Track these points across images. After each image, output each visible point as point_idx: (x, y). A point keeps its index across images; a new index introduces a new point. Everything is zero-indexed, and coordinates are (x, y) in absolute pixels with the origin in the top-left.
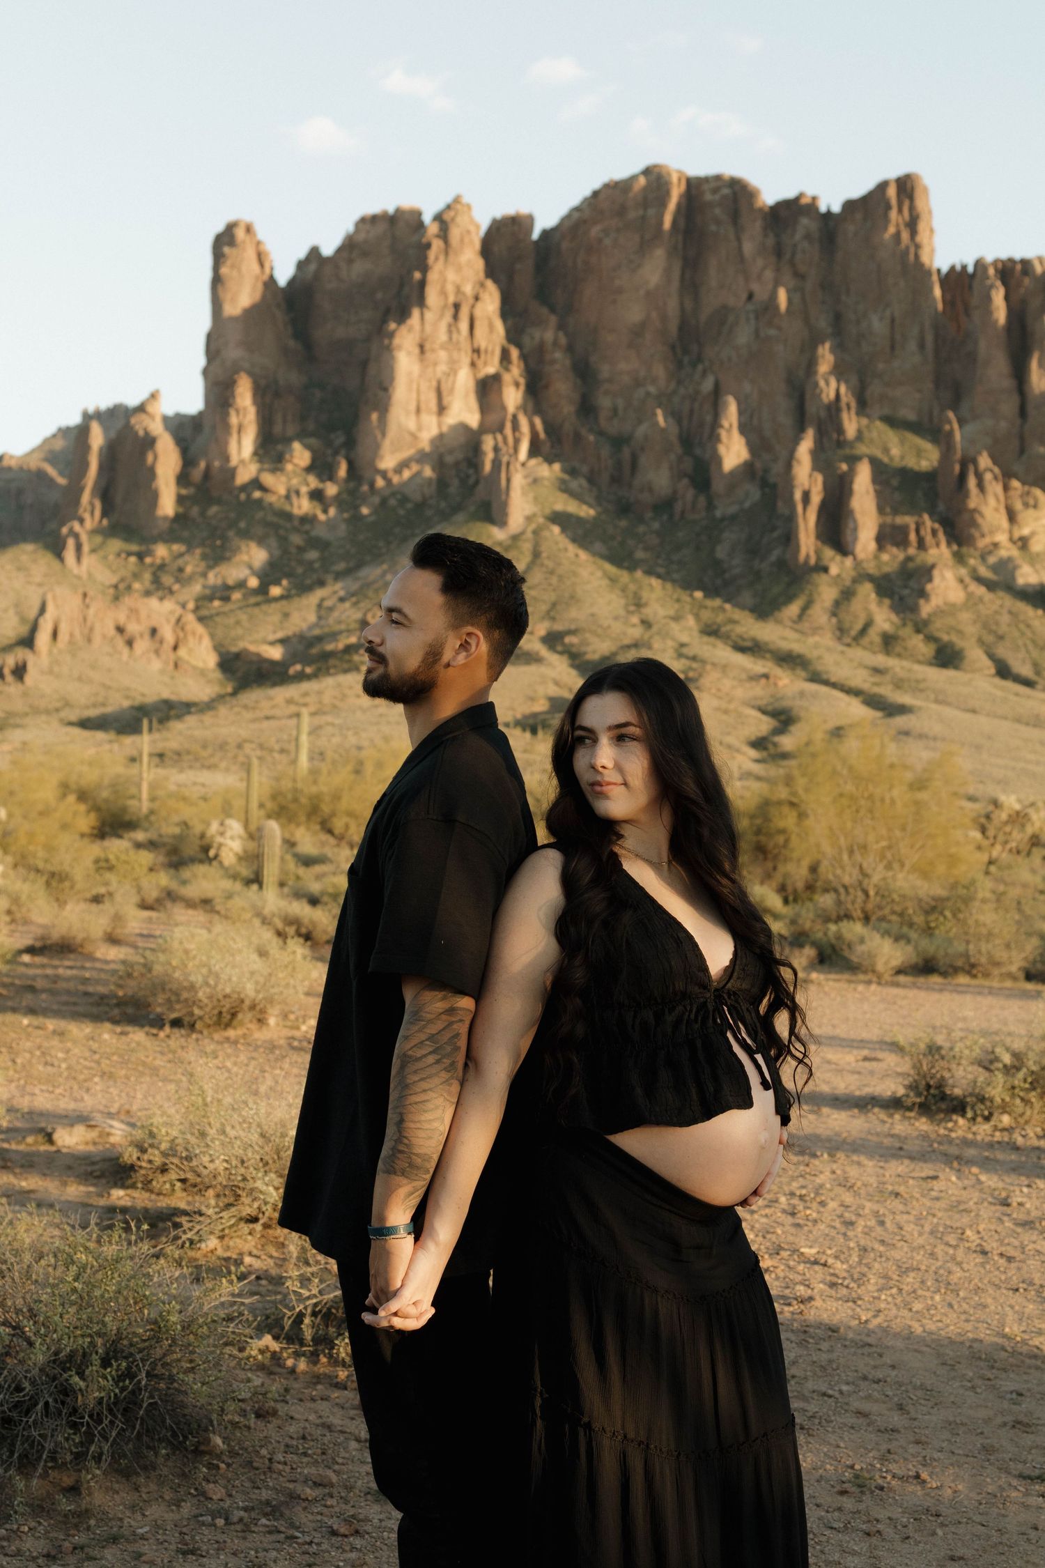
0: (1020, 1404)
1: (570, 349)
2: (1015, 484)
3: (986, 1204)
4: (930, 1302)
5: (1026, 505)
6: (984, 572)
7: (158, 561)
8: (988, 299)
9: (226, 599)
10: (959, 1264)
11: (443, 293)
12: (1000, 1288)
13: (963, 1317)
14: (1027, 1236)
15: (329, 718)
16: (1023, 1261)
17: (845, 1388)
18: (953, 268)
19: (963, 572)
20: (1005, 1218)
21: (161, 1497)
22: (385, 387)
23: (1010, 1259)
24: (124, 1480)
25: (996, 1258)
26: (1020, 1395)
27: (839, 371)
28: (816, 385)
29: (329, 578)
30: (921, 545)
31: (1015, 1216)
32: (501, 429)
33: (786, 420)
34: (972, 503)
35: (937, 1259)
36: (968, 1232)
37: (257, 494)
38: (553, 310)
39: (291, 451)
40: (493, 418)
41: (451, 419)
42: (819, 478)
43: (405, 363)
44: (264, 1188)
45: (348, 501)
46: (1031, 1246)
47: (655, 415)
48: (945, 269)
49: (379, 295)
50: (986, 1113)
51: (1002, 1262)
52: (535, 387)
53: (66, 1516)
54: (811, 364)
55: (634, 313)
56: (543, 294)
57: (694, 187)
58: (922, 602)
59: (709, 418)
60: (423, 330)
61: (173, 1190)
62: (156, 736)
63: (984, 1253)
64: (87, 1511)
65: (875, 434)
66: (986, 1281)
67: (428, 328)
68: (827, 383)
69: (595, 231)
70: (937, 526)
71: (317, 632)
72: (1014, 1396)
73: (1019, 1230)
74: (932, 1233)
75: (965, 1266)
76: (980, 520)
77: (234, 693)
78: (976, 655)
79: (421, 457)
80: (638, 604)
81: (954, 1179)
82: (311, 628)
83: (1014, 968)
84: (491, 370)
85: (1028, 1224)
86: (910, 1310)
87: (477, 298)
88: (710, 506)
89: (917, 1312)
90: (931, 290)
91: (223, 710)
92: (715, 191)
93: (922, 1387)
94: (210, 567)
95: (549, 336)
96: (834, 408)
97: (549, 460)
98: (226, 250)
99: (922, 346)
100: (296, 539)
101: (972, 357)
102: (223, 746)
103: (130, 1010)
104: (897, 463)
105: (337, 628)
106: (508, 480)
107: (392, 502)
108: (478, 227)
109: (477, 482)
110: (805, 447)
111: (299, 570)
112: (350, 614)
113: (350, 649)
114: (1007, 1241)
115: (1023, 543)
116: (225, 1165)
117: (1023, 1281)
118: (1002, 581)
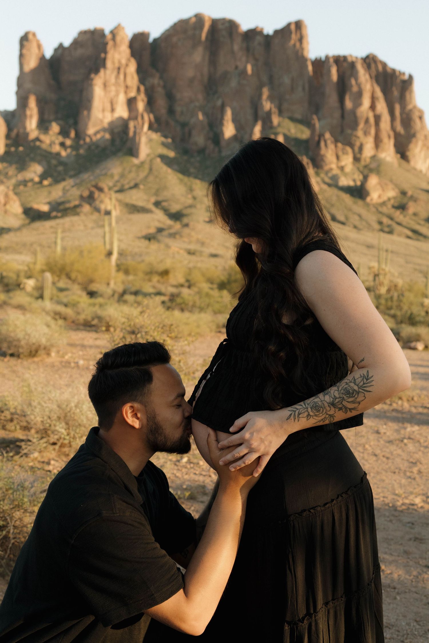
0: (413, 529)
1: (164, 87)
2: (340, 145)
5: (343, 153)
6: (327, 180)
8: (329, 71)
9: (25, 185)
10: (367, 460)
11: (113, 63)
12: (387, 472)
14: (393, 448)
16: (393, 459)
18: (316, 59)
19: (319, 179)
20: (381, 440)
22: (89, 101)
23: (388, 458)
25: (382, 458)
26: (413, 524)
27: (271, 98)
28: (262, 104)
29: (67, 178)
31: (384, 438)
32: (136, 118)
33: (250, 117)
34: (323, 151)
37: (38, 143)
38: (157, 70)
39: (52, 126)
40: (134, 114)
41: (117, 115)
43: (98, 91)
44: (60, 430)
45: (75, 147)
46: (395, 452)
47: (198, 115)
48: (313, 58)
49: (87, 63)
51: (384, 459)
52: (150, 104)
54: (260, 95)
55: (190, 73)
57: (215, 23)
59: (219, 116)
60: (105, 78)
61: (16, 430)
63: (376, 455)
65: (285, 124)
66: (380, 469)
67: (107, 77)
68: (267, 103)
69: (175, 39)
70: (309, 161)
71: (62, 200)
72: (410, 525)
73: (387, 444)
75: (370, 462)
76: (324, 159)
77: (29, 224)
79: (104, 130)
80: (191, 190)
82: (60, 198)
84: (133, 94)
85: (390, 442)
87: (127, 65)
88: (220, 151)
90: (307, 66)
91: (25, 231)
92: (223, 24)
94: (19, 172)
95: (156, 81)
96: (269, 114)
97: (156, 131)
98: (25, 43)
99: (304, 89)
100: (54, 162)
101: (323, 94)
102: (24, 245)
104: (293, 136)
105: (70, 198)
106: (140, 139)
107: (93, 148)
108: (127, 36)
109: (127, 140)
110: (257, 129)
111: (55, 174)
112: (76, 192)
113: (76, 207)
114: (384, 449)
115: (342, 168)
116: (41, 419)
117: (397, 468)
118: (334, 183)
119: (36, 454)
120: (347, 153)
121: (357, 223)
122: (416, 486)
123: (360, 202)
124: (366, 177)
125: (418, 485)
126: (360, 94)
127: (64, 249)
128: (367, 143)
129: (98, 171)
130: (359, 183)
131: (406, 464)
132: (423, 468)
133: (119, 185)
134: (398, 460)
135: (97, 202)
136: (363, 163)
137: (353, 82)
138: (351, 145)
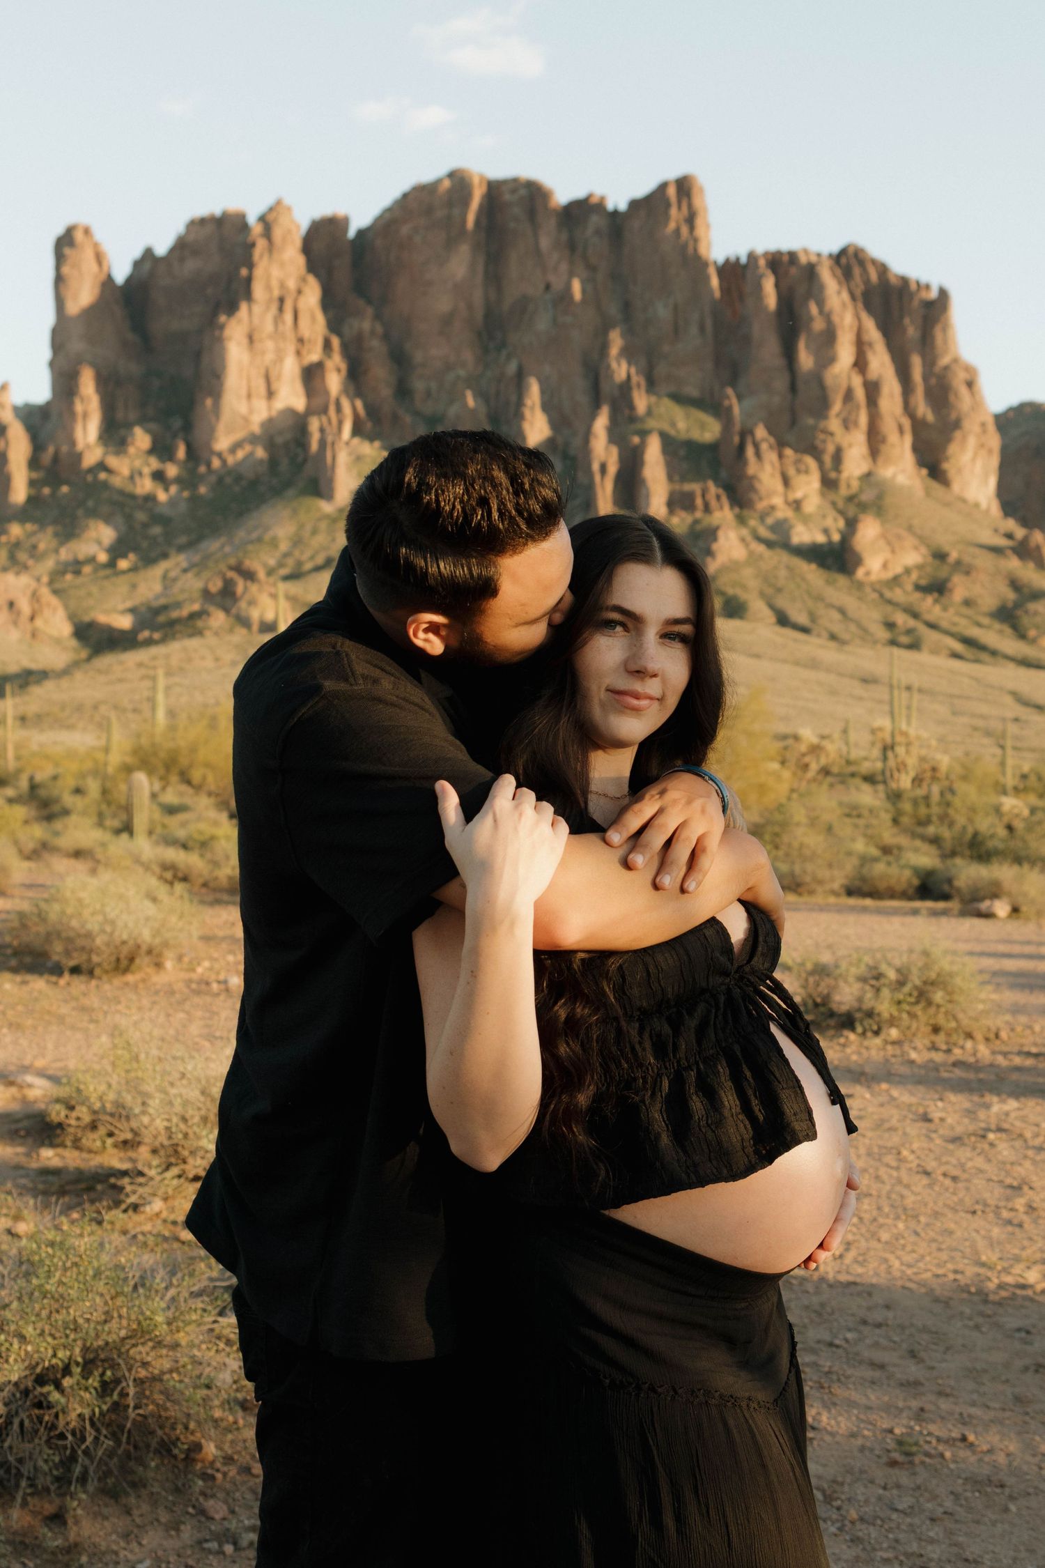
0: (1031, 1343)
1: (386, 337)
2: (789, 452)
3: (908, 1121)
4: (895, 1231)
5: (799, 471)
6: (764, 532)
7: (13, 540)
8: (759, 287)
9: (77, 573)
10: (907, 1186)
11: (268, 288)
12: (956, 1211)
13: (934, 1245)
14: (964, 1153)
15: (176, 679)
16: (968, 1181)
17: (849, 1336)
18: (727, 261)
19: (745, 532)
20: (934, 1135)
21: (158, 1520)
22: (217, 376)
23: (955, 1179)
24: (112, 1501)
25: (941, 1178)
26: (1028, 1332)
27: (627, 352)
28: (609, 367)
29: (172, 552)
30: (707, 509)
31: (941, 1132)
32: (325, 411)
33: (583, 399)
34: (752, 467)
35: (883, 1182)
36: (905, 1153)
37: (103, 476)
38: (369, 302)
39: (133, 435)
40: (318, 401)
41: (280, 404)
42: (615, 451)
43: (236, 352)
45: (189, 480)
46: (970, 1164)
47: (464, 397)
48: (721, 259)
49: (210, 291)
50: (875, 1028)
51: (948, 1182)
52: (355, 375)
53: (53, 1553)
54: (604, 348)
55: (443, 304)
56: (360, 288)
57: (494, 189)
58: (709, 560)
59: (514, 398)
60: (251, 322)
61: (104, 1148)
62: (18, 700)
63: (927, 1173)
64: (76, 1545)
65: (662, 410)
66: (940, 1204)
67: (256, 321)
68: (619, 365)
69: (405, 230)
70: (721, 491)
71: (162, 601)
72: (1023, 1334)
73: (951, 1146)
74: (869, 1154)
75: (918, 1189)
76: (757, 485)
77: (89, 659)
78: (758, 606)
79: (253, 439)
81: (868, 1096)
82: (157, 597)
83: (836, 886)
84: (314, 356)
85: (956, 1140)
86: (879, 1240)
87: (299, 292)
89: (887, 1243)
90: (707, 279)
91: (79, 675)
92: (514, 191)
93: (924, 1329)
94: (62, 544)
95: (366, 325)
96: (626, 387)
97: (371, 438)
98: (67, 251)
99: (702, 329)
100: (141, 516)
101: (747, 340)
102: (79, 708)
103: (28, 960)
104: (683, 436)
105: (181, 598)
106: (334, 458)
107: (228, 480)
108: (298, 227)
109: (305, 460)
110: (601, 423)
111: (145, 544)
112: (192, 584)
113: (193, 616)
114: (944, 1159)
115: (797, 505)
116: (166, 1124)
117: (977, 1202)
118: (779, 540)
119: (157, 1205)
120: (807, 472)
121: (837, 628)
122: (1026, 1243)
123: (842, 580)
124: (852, 524)
125: (1030, 1239)
126: (830, 336)
127: (171, 713)
128: (850, 446)
129: (241, 534)
130: (836, 537)
131: (998, 1191)
132: (1037, 1199)
133: (290, 562)
134: (978, 1182)
135: (243, 604)
136: (844, 491)
137: (814, 309)
138: (816, 453)
